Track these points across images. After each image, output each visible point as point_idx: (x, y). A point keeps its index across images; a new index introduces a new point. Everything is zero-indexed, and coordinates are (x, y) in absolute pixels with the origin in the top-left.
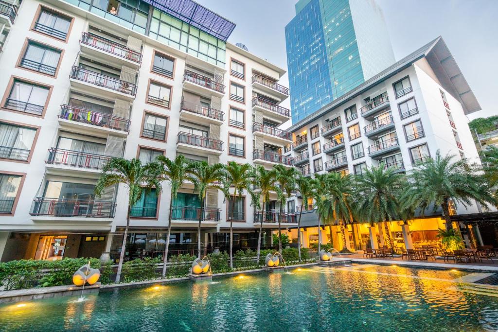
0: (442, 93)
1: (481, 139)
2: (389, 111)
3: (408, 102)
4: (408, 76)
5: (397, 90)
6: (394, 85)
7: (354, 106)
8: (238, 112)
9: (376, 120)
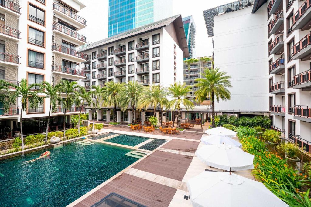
0: (175, 46)
1: (191, 69)
3: (157, 48)
5: (154, 39)
6: (153, 36)
8: (37, 31)
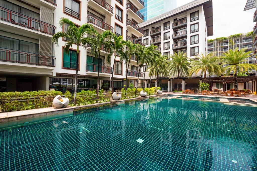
2: (186, 27)
4: (198, 11)
7: (169, 22)
9: (178, 32)
